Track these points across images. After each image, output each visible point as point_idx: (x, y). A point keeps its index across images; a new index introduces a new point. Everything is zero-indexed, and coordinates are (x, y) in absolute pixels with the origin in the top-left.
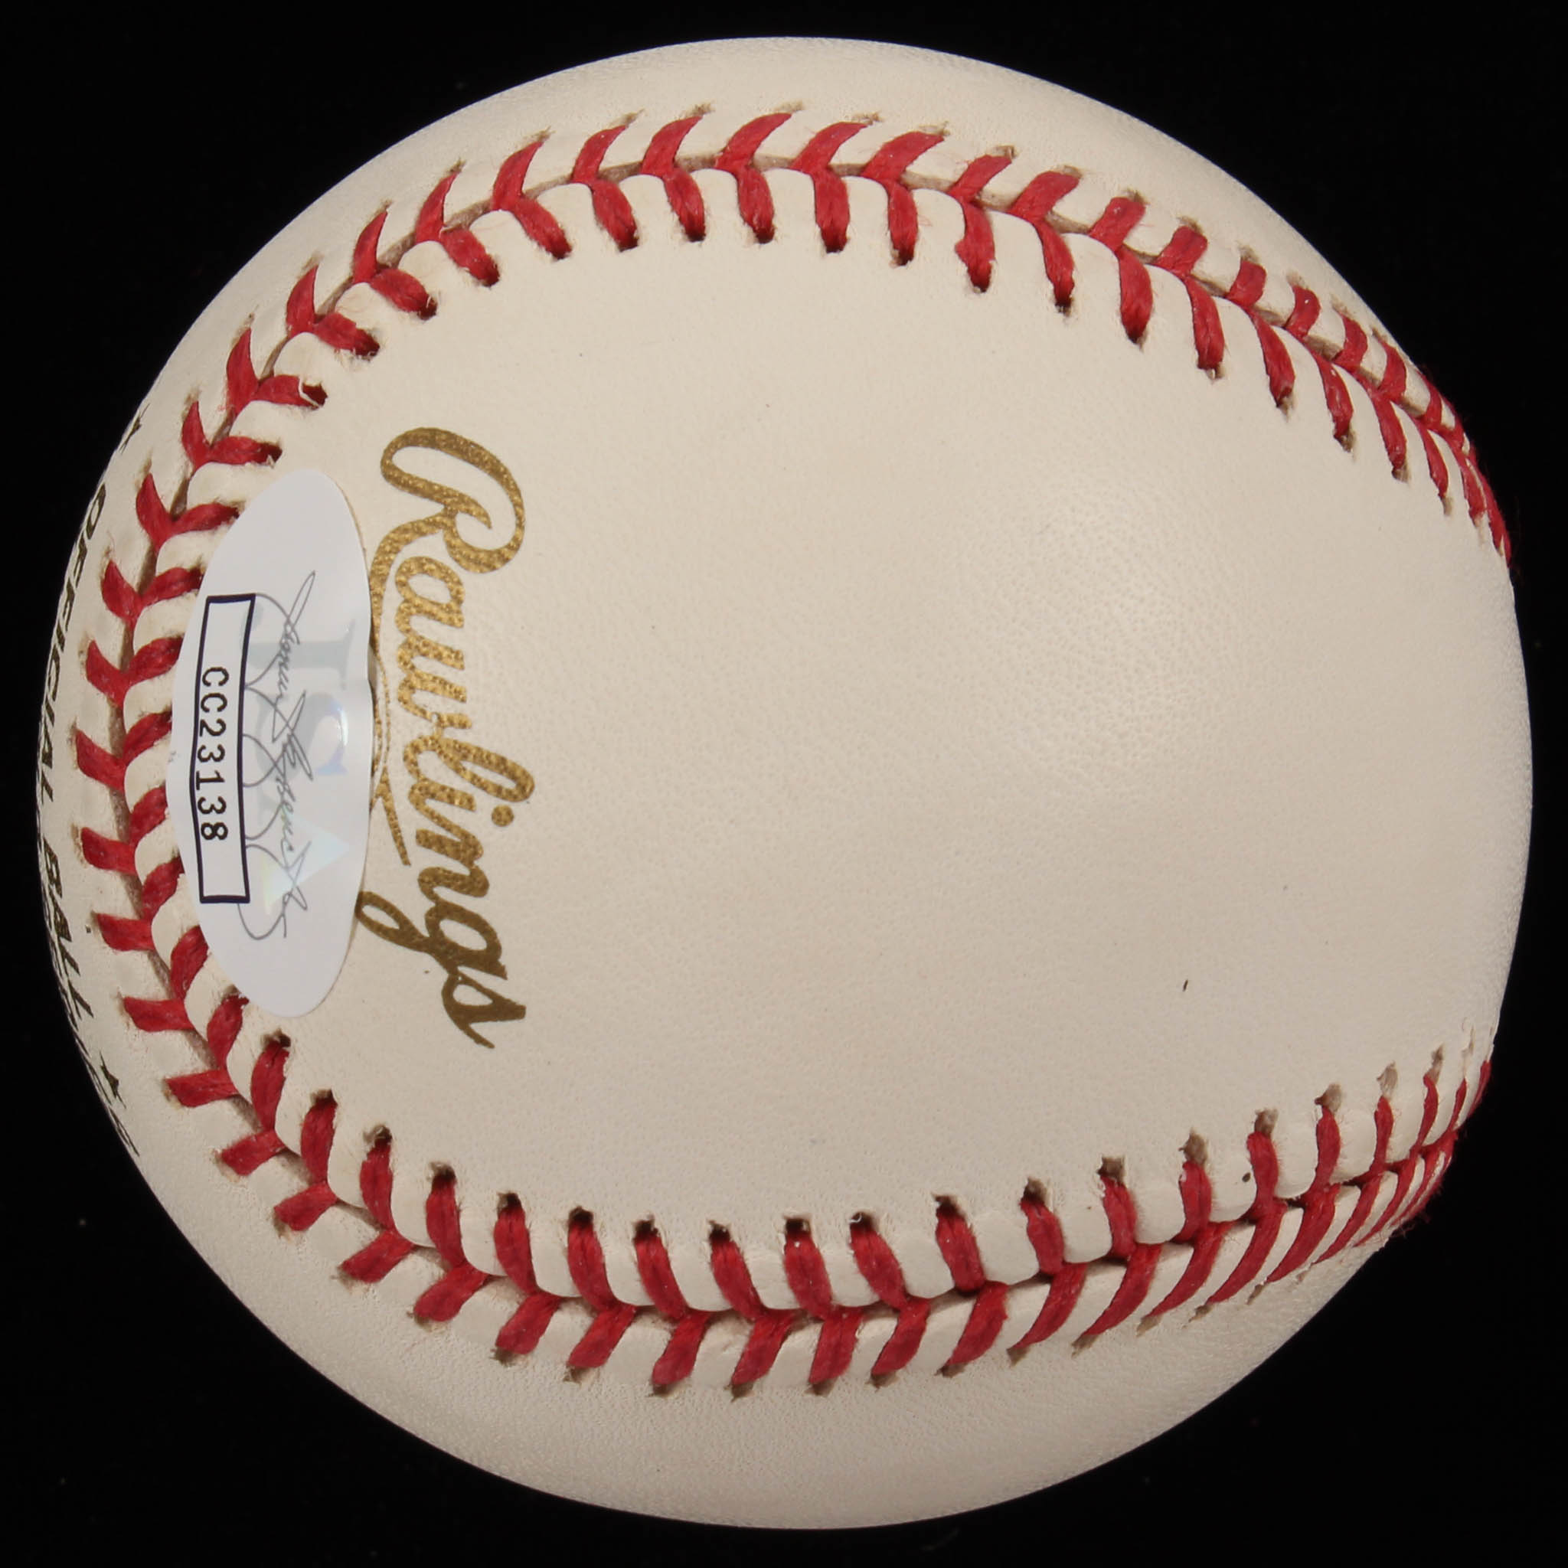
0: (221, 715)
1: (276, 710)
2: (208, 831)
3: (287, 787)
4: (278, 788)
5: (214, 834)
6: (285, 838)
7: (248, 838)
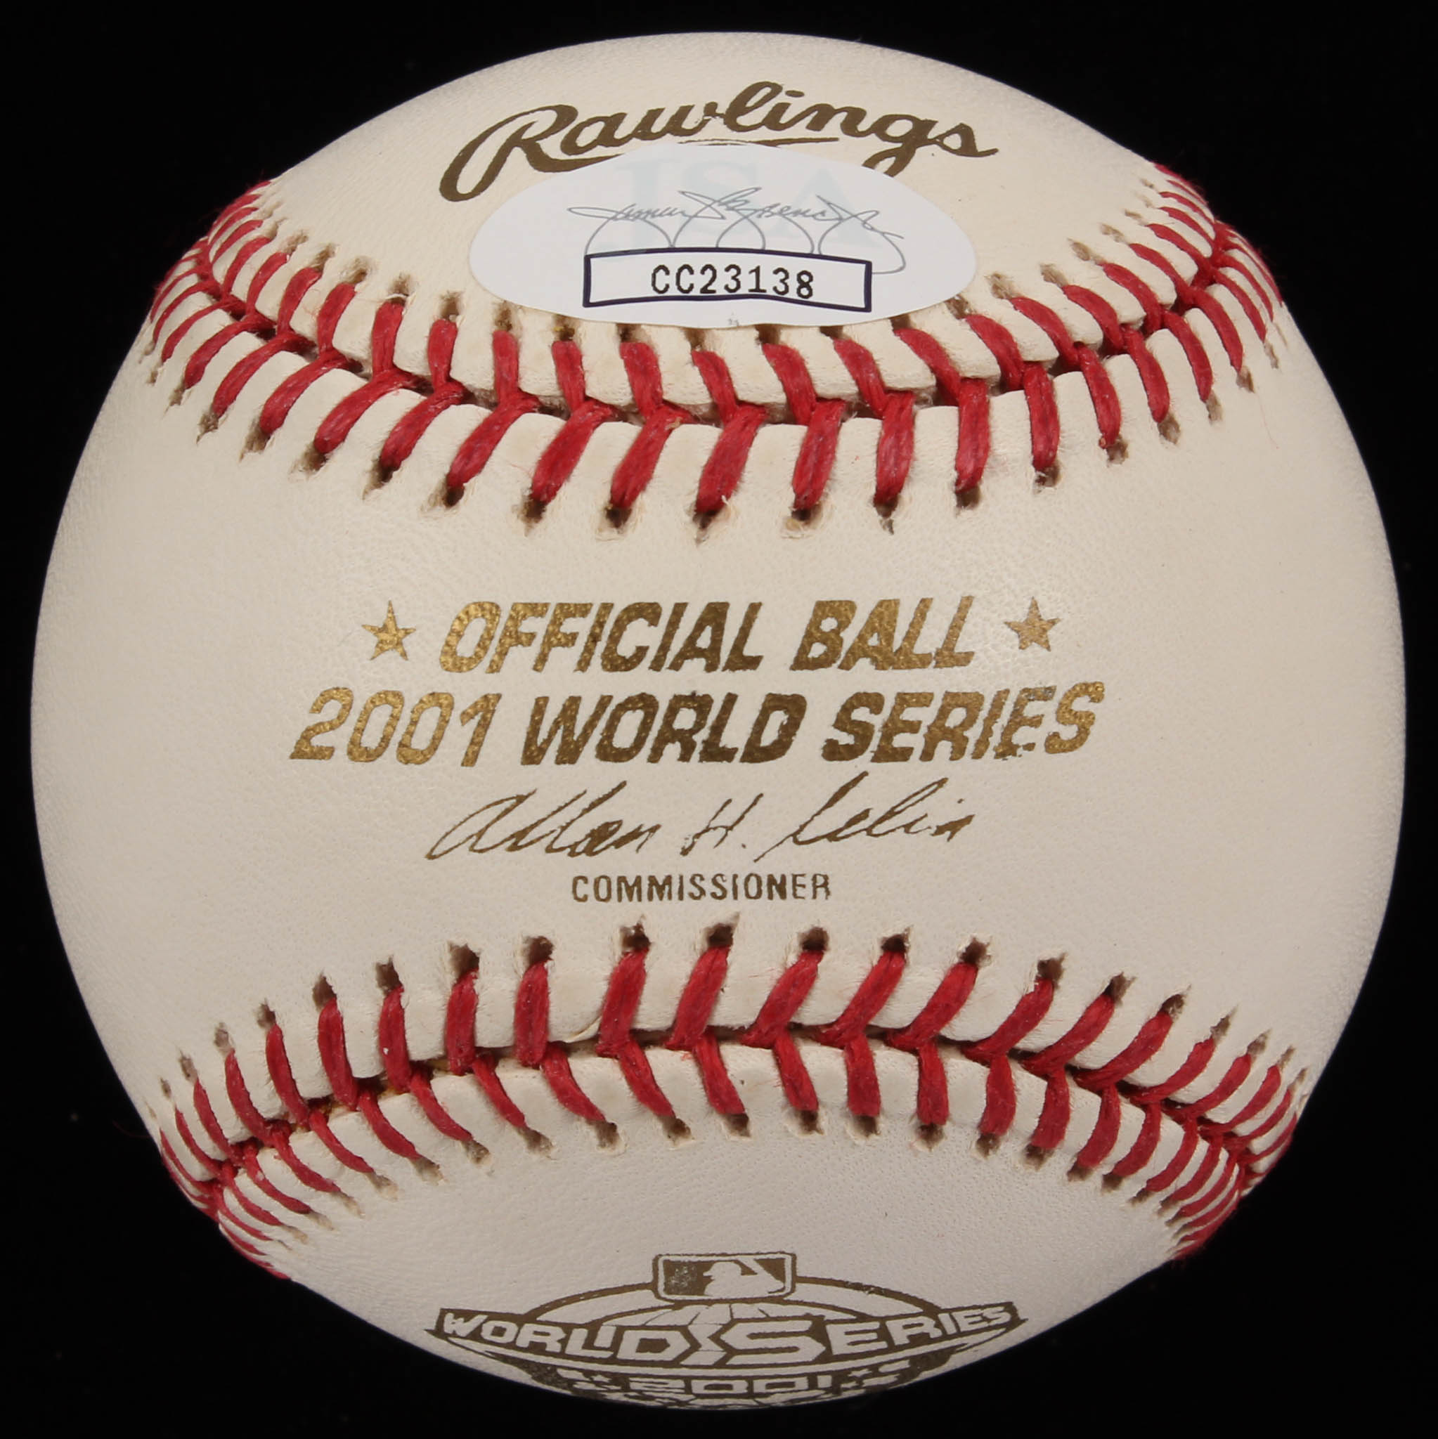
0: (697, 270)
1: (696, 216)
2: (805, 291)
3: (767, 209)
4: (768, 216)
5: (806, 285)
6: (813, 216)
7: (813, 251)
